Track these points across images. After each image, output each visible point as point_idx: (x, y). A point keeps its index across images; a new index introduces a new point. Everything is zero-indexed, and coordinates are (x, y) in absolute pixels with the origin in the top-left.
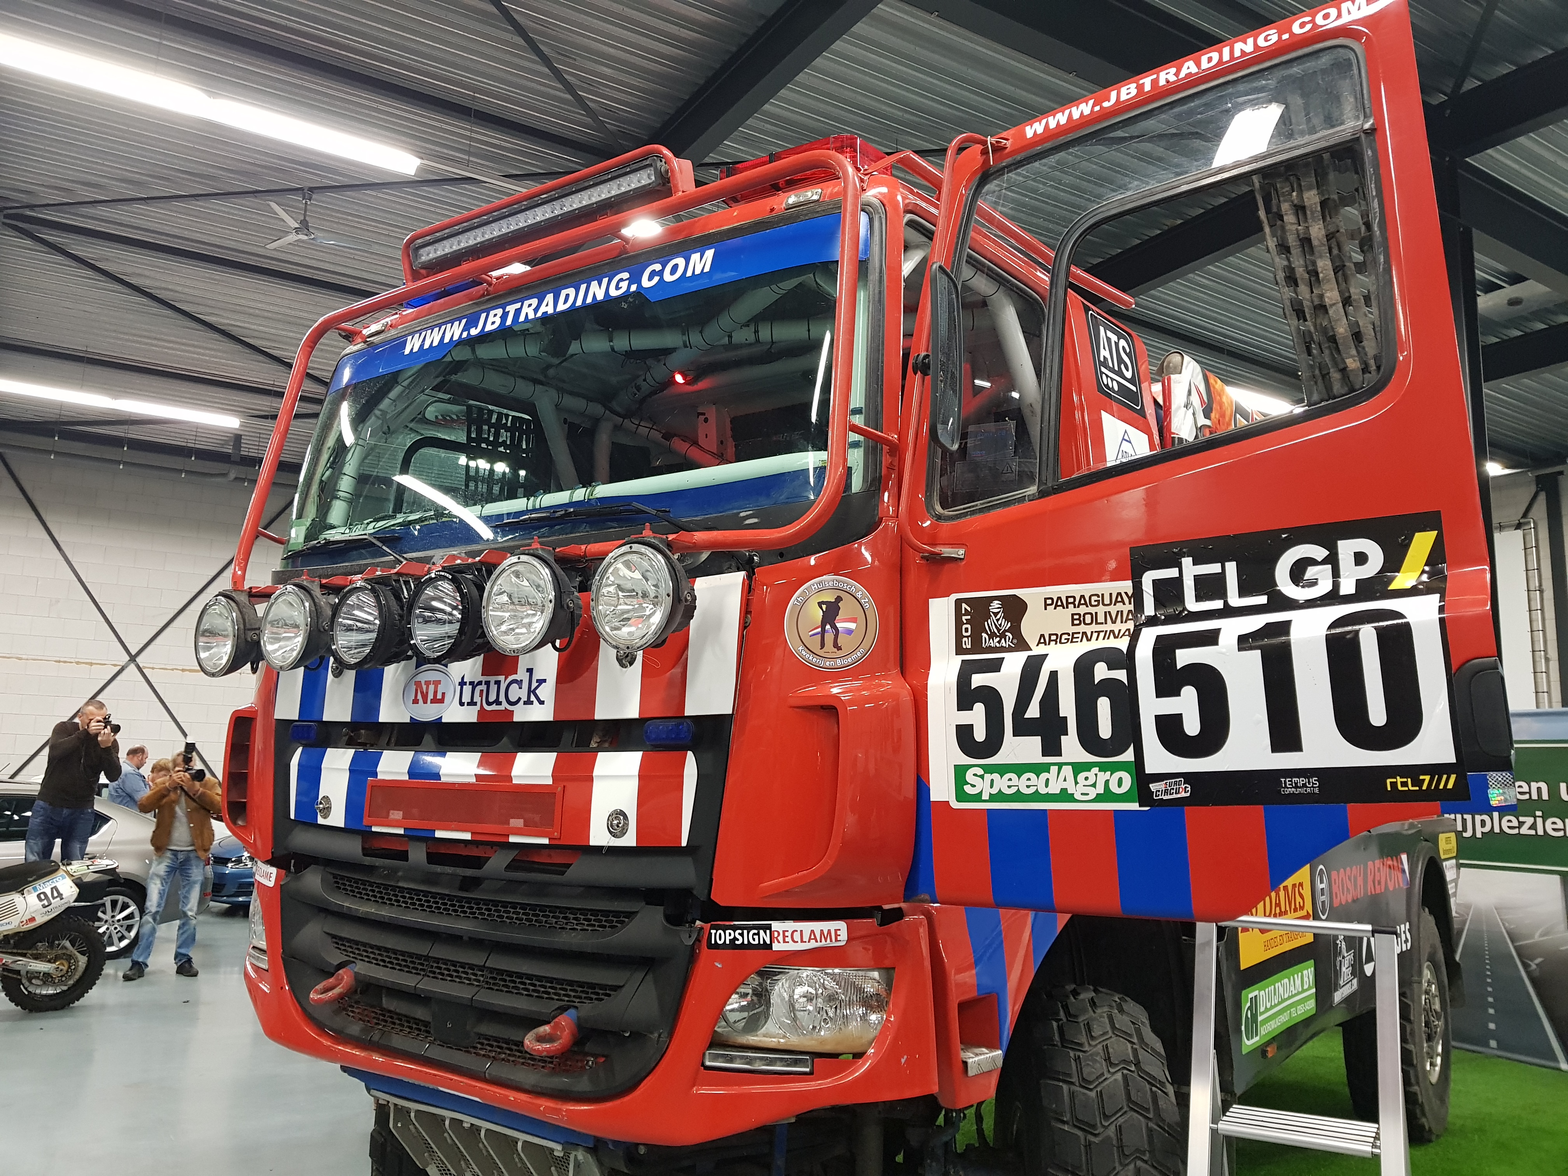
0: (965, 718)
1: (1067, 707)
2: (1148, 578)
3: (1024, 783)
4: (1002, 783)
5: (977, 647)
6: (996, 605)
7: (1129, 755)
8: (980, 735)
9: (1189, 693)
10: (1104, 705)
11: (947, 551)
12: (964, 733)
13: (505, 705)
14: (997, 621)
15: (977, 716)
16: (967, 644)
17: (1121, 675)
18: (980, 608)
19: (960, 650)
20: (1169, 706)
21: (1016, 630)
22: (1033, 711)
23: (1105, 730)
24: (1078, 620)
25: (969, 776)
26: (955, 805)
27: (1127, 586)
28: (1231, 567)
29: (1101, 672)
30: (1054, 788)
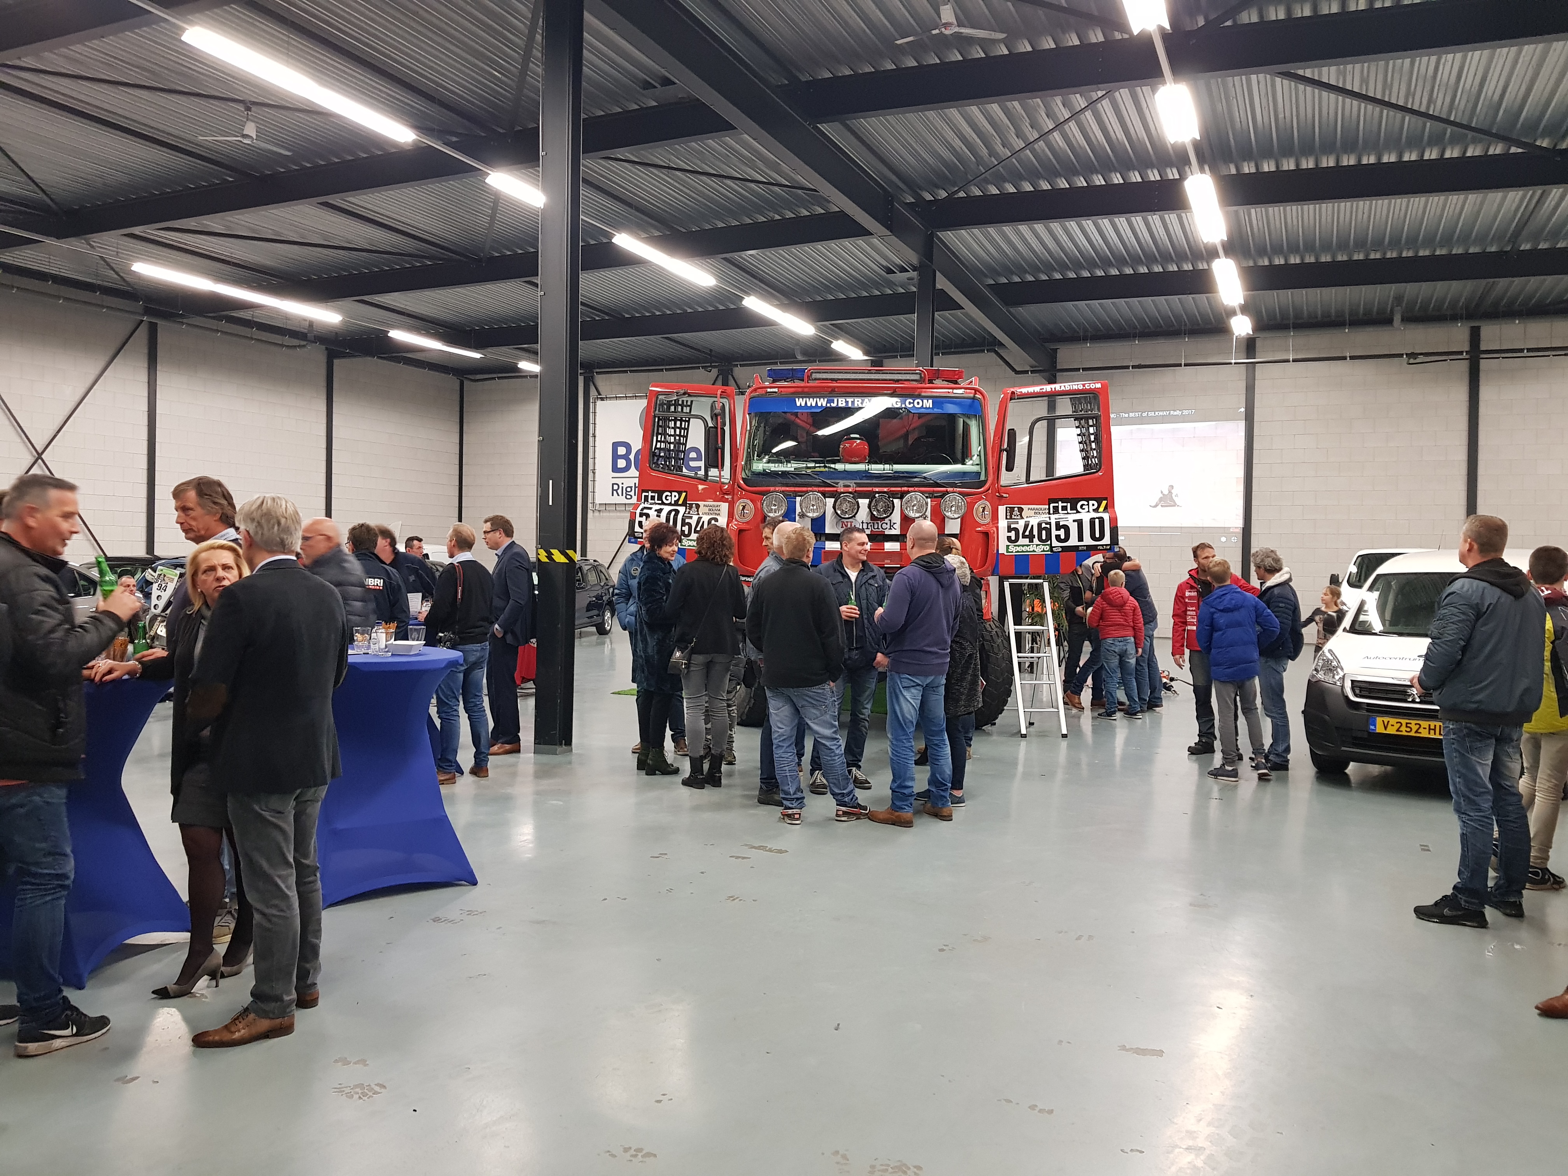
0: (1009, 534)
1: (1035, 532)
2: (1052, 505)
3: (1024, 549)
4: (1018, 549)
5: (1011, 518)
6: (1016, 509)
7: (1049, 543)
8: (1013, 538)
9: (1062, 530)
10: (1044, 532)
11: (1005, 495)
12: (1009, 538)
13: (881, 529)
14: (1016, 512)
15: (1013, 534)
16: (1008, 517)
17: (1048, 526)
18: (1012, 509)
19: (1006, 519)
20: (1058, 533)
21: (1021, 515)
22: (1027, 533)
23: (1044, 538)
24: (1035, 513)
25: (1010, 547)
26: (1006, 554)
27: (1047, 507)
28: (1069, 504)
29: (1044, 525)
30: (1031, 550)
